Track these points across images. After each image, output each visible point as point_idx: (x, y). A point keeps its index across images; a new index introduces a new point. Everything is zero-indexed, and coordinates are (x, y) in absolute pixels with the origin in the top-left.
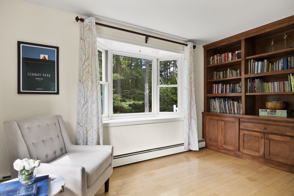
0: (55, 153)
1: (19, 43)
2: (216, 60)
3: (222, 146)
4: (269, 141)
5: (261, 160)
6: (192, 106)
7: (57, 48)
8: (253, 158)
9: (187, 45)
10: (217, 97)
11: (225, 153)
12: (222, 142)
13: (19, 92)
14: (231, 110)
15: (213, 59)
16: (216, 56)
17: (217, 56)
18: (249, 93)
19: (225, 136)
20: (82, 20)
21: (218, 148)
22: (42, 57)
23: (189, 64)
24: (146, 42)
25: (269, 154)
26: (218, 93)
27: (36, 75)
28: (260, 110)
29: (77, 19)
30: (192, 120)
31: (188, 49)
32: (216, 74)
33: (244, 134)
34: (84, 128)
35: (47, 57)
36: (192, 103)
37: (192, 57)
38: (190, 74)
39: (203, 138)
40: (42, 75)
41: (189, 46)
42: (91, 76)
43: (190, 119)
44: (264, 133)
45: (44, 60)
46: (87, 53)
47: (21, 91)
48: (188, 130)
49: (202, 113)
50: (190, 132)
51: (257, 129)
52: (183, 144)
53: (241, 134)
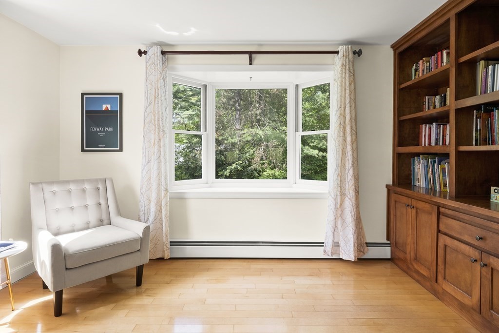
0: (88, 223)
1: (83, 95)
2: (423, 69)
3: (412, 265)
4: (489, 273)
5: (477, 317)
6: (347, 171)
7: (121, 95)
8: (462, 307)
9: (337, 52)
10: (423, 154)
11: (417, 281)
12: (413, 256)
13: (83, 150)
14: (445, 185)
15: (416, 70)
16: (421, 61)
17: (423, 62)
18: (476, 144)
19: (416, 243)
20: (145, 53)
21: (408, 268)
22: (104, 107)
23: (339, 88)
24: (251, 64)
25: (488, 306)
26: (430, 144)
27: (98, 129)
28: (493, 188)
29: (140, 53)
30: (347, 199)
31: (338, 61)
32: (429, 102)
33: (445, 246)
34: (145, 196)
35: (109, 107)
36: (347, 167)
37: (347, 75)
38: (343, 108)
39: (388, 239)
40: (104, 129)
41: (341, 54)
42: (154, 127)
43: (339, 197)
44: (482, 251)
45: (107, 111)
46: (149, 97)
47: (85, 148)
48: (333, 218)
49: (387, 186)
50: (339, 222)
51: (466, 238)
52: (323, 243)
53: (440, 244)
